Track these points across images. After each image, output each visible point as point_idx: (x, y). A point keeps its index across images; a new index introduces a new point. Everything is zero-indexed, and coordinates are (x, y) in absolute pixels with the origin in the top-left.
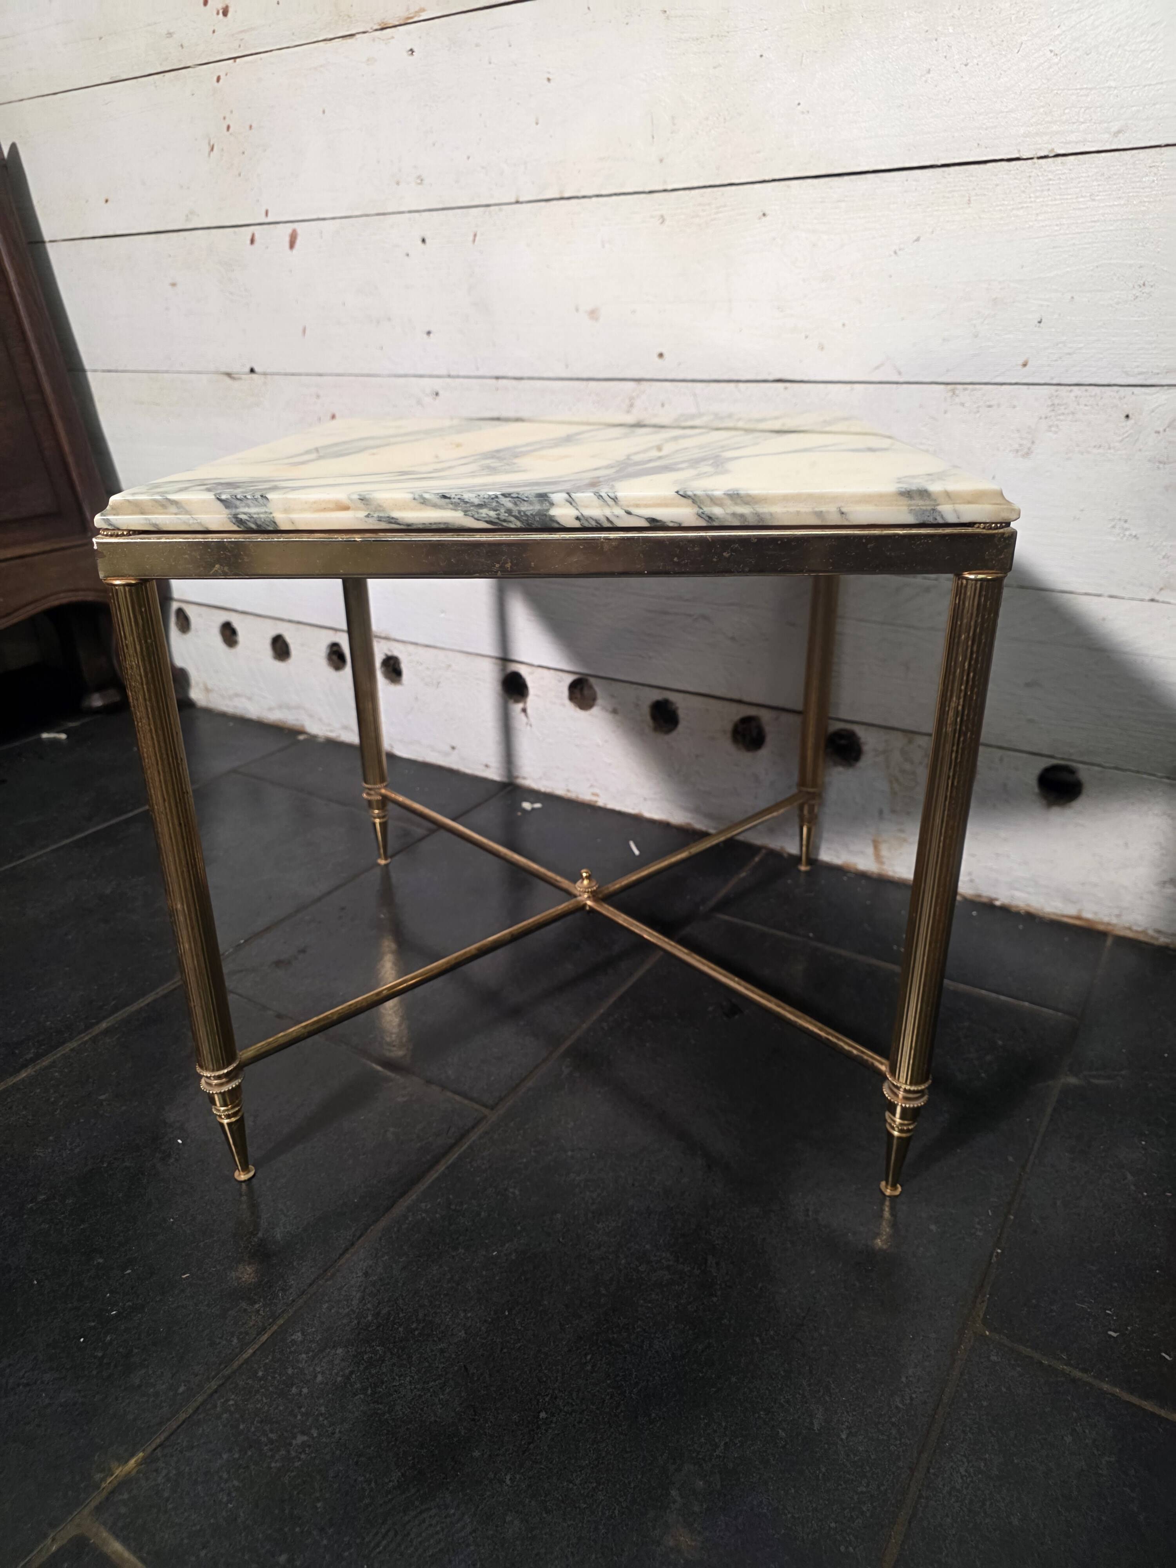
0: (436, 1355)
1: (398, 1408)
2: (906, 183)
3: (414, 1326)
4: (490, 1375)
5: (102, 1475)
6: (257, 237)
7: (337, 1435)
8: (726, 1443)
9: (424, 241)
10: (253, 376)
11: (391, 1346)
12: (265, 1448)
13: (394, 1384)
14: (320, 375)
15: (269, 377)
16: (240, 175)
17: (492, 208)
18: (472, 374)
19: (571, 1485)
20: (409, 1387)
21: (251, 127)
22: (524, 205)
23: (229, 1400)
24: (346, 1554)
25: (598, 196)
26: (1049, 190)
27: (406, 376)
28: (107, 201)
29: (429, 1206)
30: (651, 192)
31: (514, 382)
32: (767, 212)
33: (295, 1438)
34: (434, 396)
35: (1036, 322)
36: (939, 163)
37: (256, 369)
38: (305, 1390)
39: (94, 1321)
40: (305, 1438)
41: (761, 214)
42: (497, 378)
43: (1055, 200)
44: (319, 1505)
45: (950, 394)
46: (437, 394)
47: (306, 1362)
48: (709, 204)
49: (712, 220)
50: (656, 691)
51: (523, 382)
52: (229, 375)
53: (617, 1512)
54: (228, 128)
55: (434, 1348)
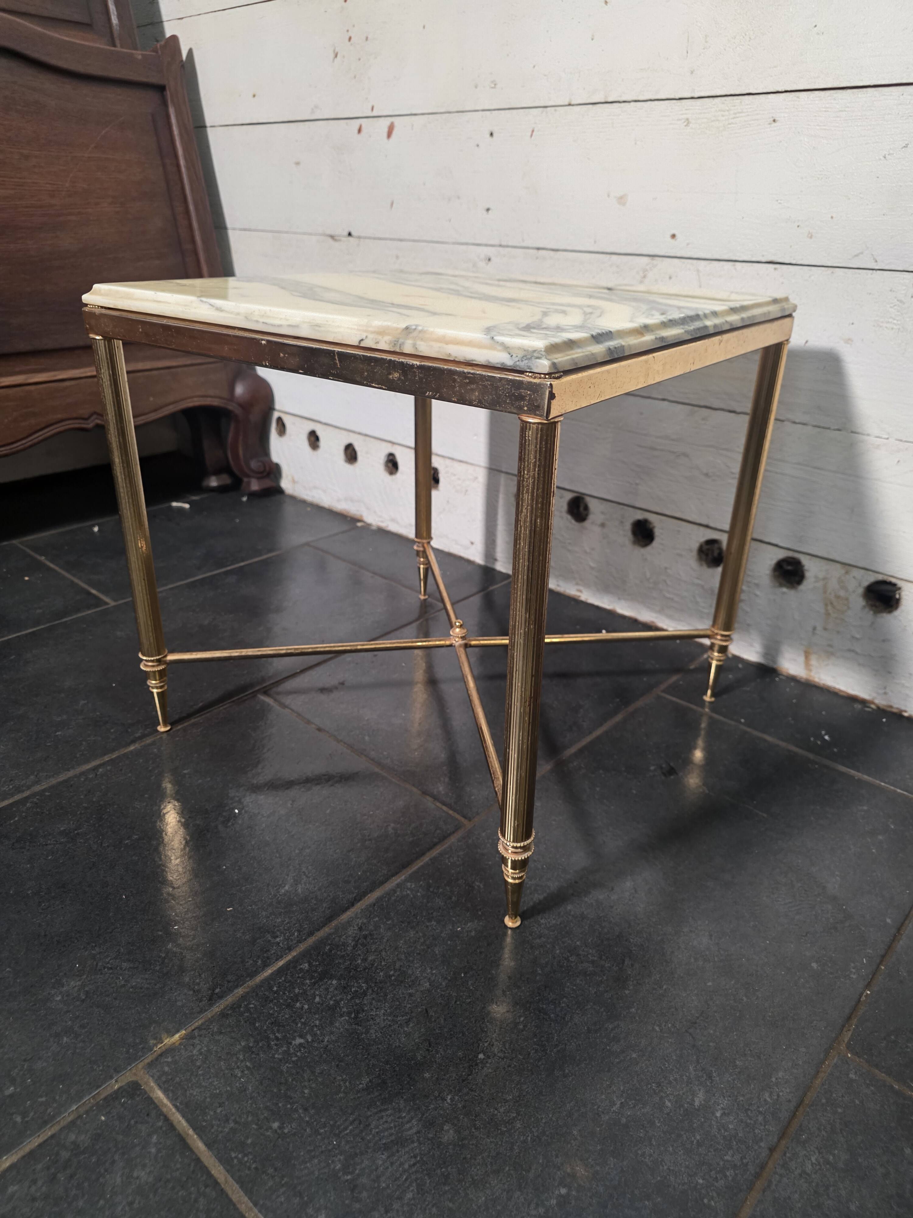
0: (405, 997)
1: (372, 1031)
3: (392, 973)
4: (445, 1020)
5: (155, 1042)
6: (363, 128)
7: (325, 1043)
8: (622, 1103)
9: (492, 134)
10: (350, 239)
11: (373, 985)
12: (272, 1043)
13: (372, 1013)
14: (401, 240)
15: (362, 240)
16: (355, 77)
17: (549, 109)
18: (518, 245)
19: (496, 1112)
20: (382, 1018)
21: (367, 39)
22: (574, 107)
23: (250, 1004)
24: (322, 1131)
25: (636, 101)
27: (467, 244)
28: (254, 96)
29: (413, 886)
30: (680, 99)
31: (552, 253)
32: (777, 119)
33: (294, 1039)
34: (487, 261)
37: (353, 233)
38: (306, 1007)
39: (161, 931)
40: (302, 1041)
41: (772, 119)
42: (538, 249)
44: (306, 1091)
46: (489, 260)
47: (309, 986)
48: (729, 110)
49: (729, 124)
50: (639, 512)
51: (559, 253)
52: (332, 237)
53: (529, 1138)
54: (350, 39)
55: (405, 992)
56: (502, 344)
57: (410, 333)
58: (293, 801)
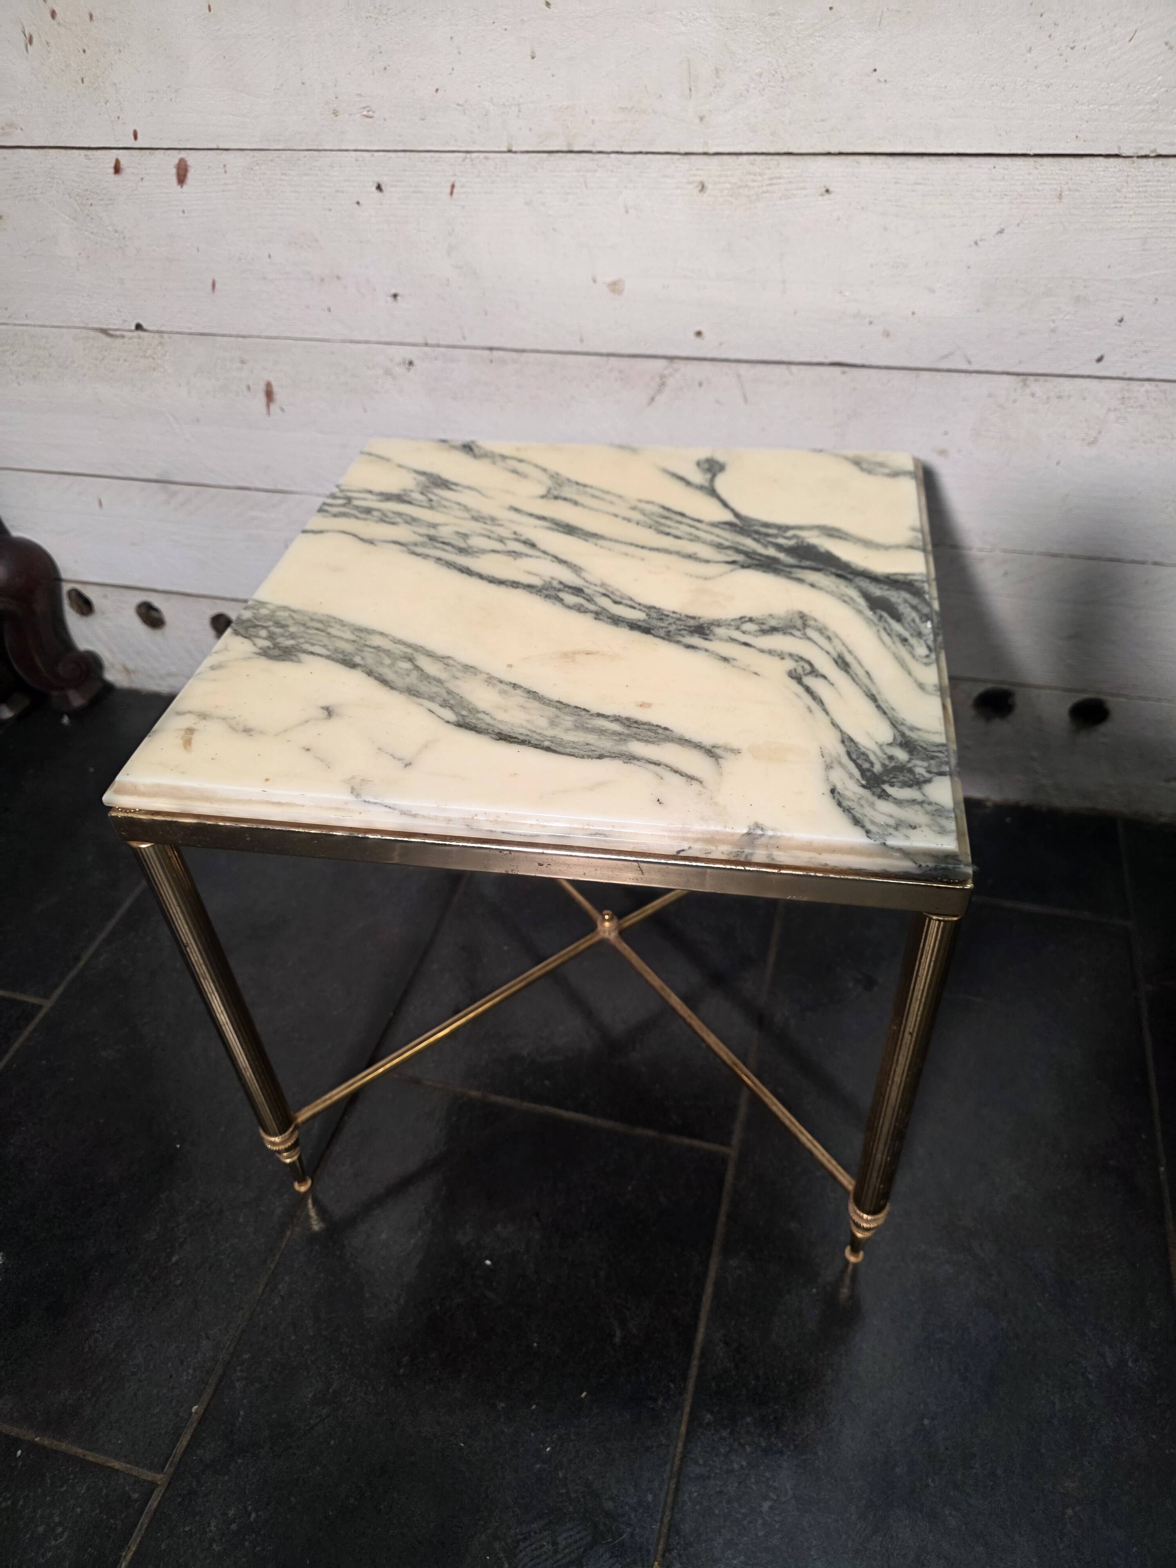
2: (993, 170)
6: (124, 163)
9: (379, 187)
10: (143, 334)
12: (745, 1523)
14: (244, 337)
15: (166, 336)
16: (82, 80)
17: (474, 155)
18: (456, 344)
21: (91, 17)
25: (617, 152)
26: (1146, 191)
27: (367, 342)
29: (736, 1262)
31: (516, 355)
32: (831, 189)
33: (761, 1505)
34: (407, 366)
35: (1116, 321)
36: (1032, 153)
37: (145, 326)
40: (769, 1503)
41: (824, 190)
42: (492, 349)
43: (1151, 202)
45: (1021, 384)
46: (411, 363)
48: (760, 175)
49: (764, 192)
51: (525, 355)
52: (104, 331)
54: (53, 14)
56: (900, 850)
57: (755, 839)
58: (537, 1215)
